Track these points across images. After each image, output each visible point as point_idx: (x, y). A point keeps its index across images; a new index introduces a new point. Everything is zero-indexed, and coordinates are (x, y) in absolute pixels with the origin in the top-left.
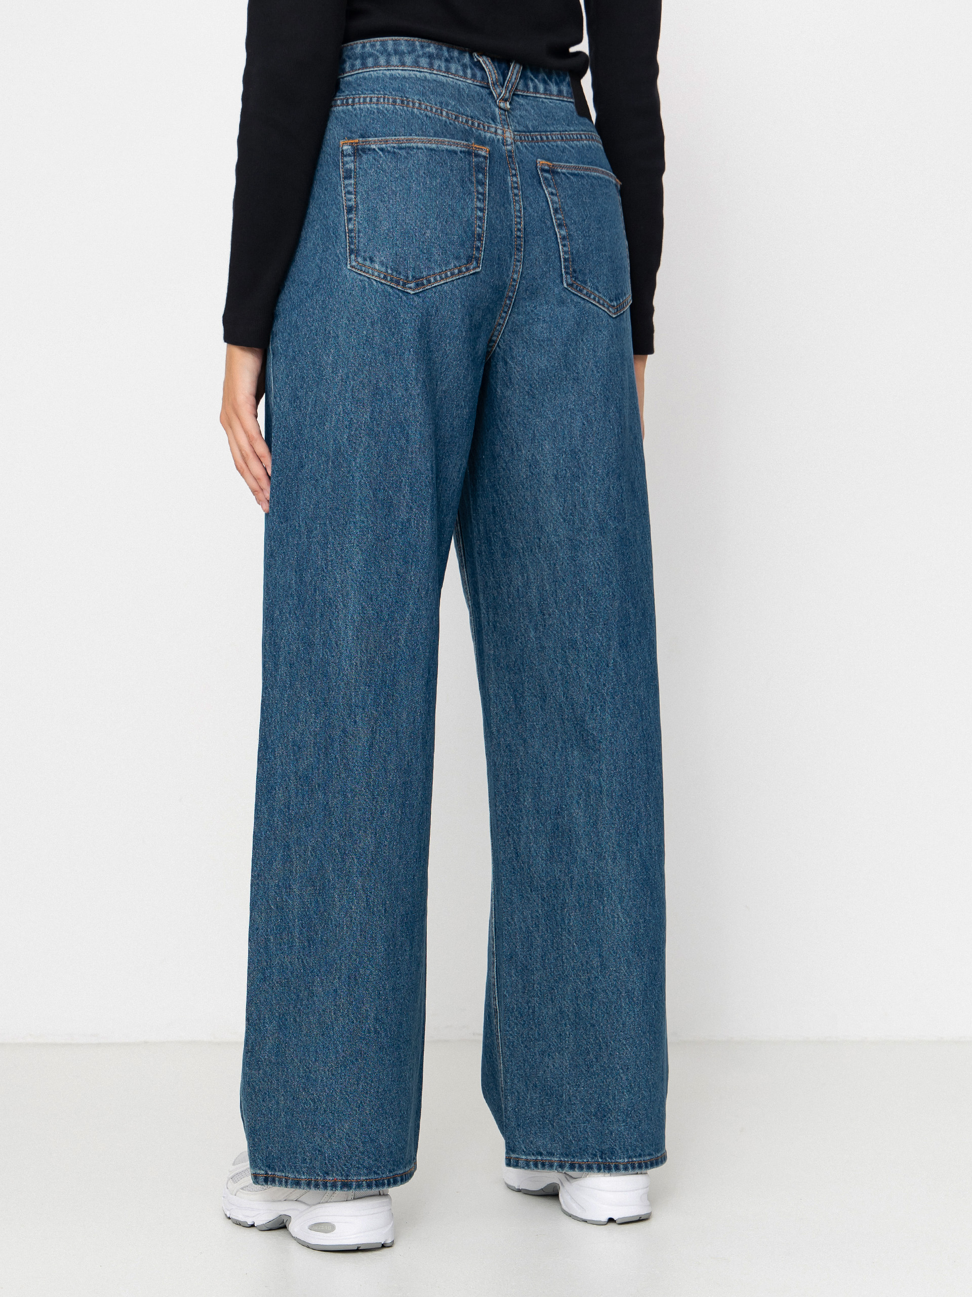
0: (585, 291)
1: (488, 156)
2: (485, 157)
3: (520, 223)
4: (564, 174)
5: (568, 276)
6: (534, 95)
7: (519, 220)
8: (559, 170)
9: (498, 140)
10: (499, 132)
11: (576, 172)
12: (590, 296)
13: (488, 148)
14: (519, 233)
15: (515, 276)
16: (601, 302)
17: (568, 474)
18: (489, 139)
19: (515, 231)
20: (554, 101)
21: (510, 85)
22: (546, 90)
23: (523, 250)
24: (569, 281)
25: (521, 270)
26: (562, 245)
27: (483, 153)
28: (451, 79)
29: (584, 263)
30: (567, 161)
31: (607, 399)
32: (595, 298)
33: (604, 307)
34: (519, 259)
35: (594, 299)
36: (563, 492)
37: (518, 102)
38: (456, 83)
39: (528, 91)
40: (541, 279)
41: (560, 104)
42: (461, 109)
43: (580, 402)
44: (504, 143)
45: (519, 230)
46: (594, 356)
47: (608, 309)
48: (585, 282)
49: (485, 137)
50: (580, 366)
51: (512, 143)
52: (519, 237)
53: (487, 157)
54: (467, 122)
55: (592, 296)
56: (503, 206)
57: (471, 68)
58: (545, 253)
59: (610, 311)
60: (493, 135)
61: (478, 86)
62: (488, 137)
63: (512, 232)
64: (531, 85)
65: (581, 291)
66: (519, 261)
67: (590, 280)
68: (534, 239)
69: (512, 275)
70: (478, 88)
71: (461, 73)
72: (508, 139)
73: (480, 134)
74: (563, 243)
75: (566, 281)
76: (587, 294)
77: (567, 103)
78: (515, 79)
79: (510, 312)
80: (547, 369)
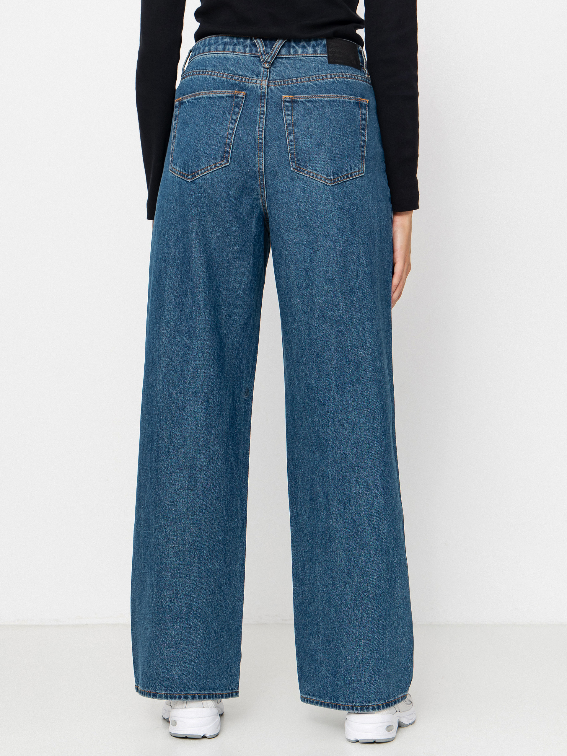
0: (306, 172)
1: (244, 97)
2: (242, 98)
3: (262, 135)
4: (302, 102)
5: (294, 163)
6: (294, 56)
7: (260, 133)
8: (299, 100)
9: (257, 87)
10: (258, 82)
11: (311, 99)
12: (310, 175)
13: (244, 93)
14: (260, 141)
15: (260, 166)
16: (319, 177)
17: (304, 284)
18: (251, 88)
19: (258, 140)
20: (309, 57)
21: (273, 53)
22: (303, 52)
23: (263, 150)
24: (294, 166)
25: (263, 162)
26: (289, 145)
27: (241, 96)
28: (236, 55)
29: (305, 154)
30: (308, 93)
31: (325, 237)
32: (314, 175)
33: (321, 180)
34: (262, 156)
35: (313, 176)
36: (301, 295)
37: (281, 62)
38: (238, 57)
39: (289, 55)
40: (278, 166)
41: (314, 59)
42: (236, 72)
43: (309, 240)
44: (261, 88)
45: (261, 139)
46: (316, 211)
47: (325, 181)
48: (306, 167)
49: (248, 86)
50: (308, 218)
51: (265, 88)
52: (261, 143)
53: (244, 98)
54: (238, 79)
55: (311, 174)
56: (251, 125)
57: (250, 47)
58: (278, 151)
59: (326, 182)
60: (254, 85)
61: (253, 56)
62: (250, 86)
63: (255, 140)
64: (292, 50)
65: (303, 172)
66: (261, 157)
67: (310, 165)
68: (271, 143)
69: (258, 166)
70: (252, 58)
71: (242, 51)
72: (263, 86)
73: (245, 85)
74: (290, 144)
75: (292, 166)
76: (307, 173)
77: (320, 58)
78: (277, 49)
79: (265, 187)
80: (287, 220)
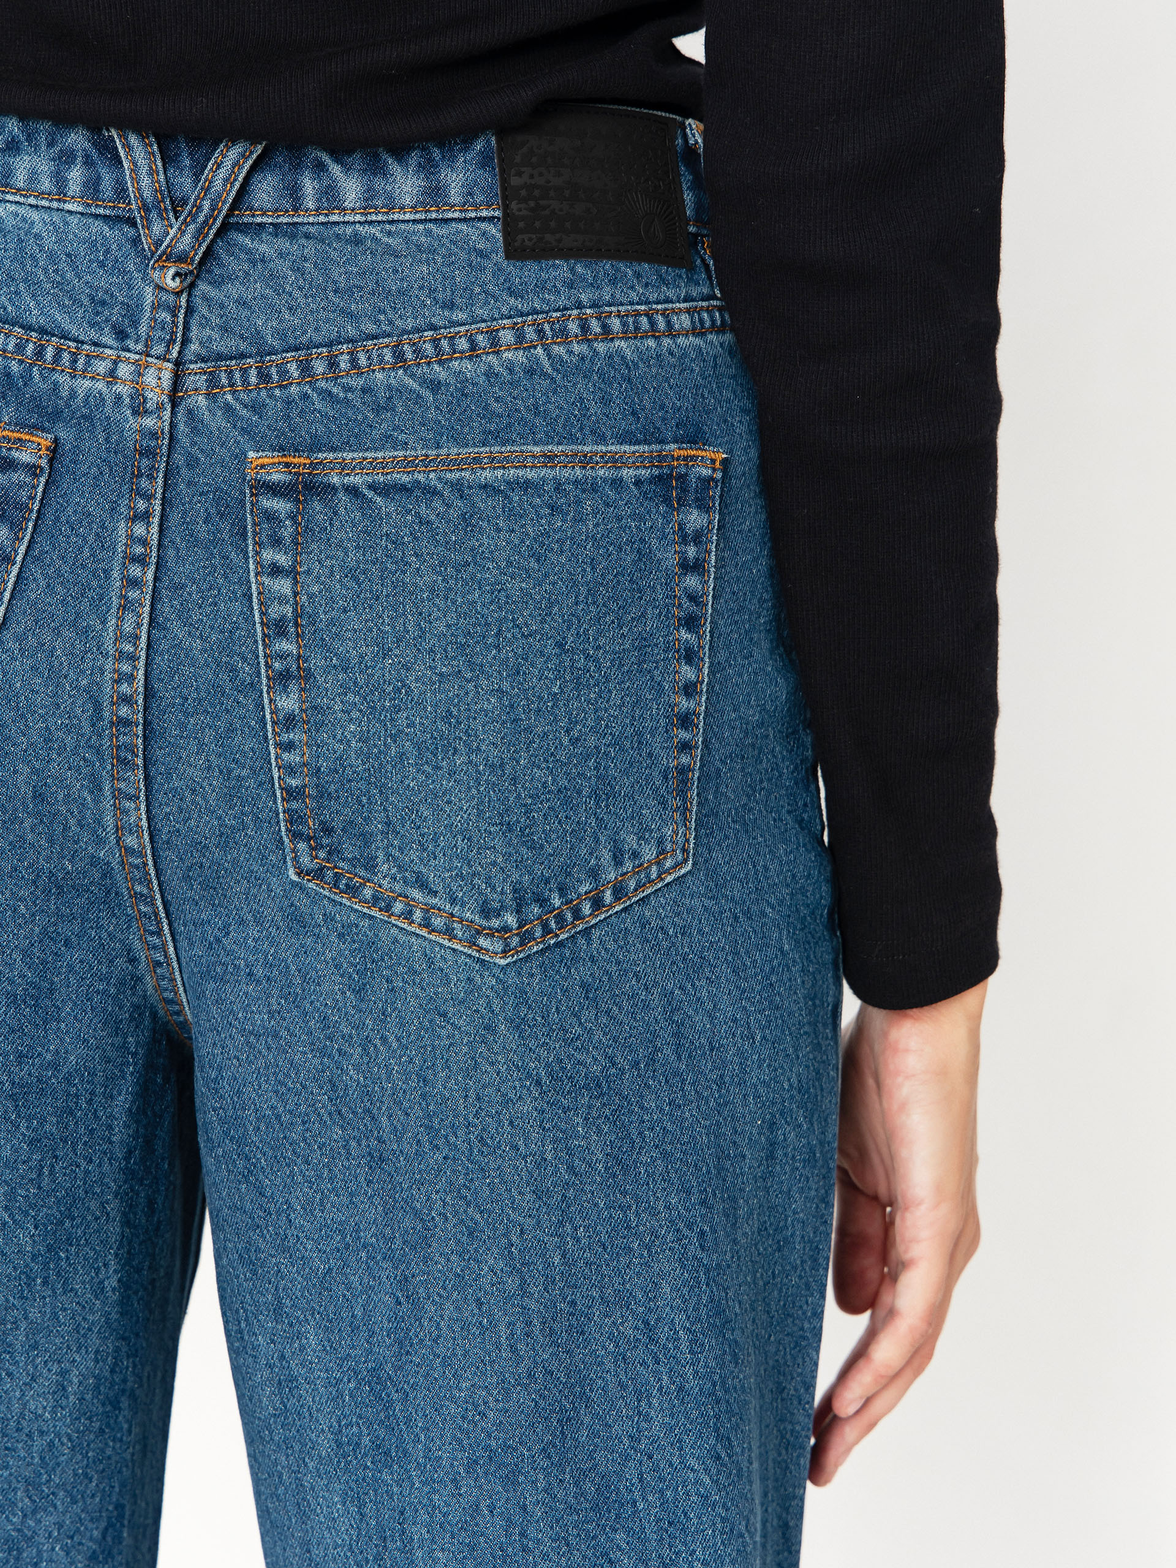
0: (368, 893)
1: (43, 463)
2: (33, 470)
3: (131, 678)
4: (353, 491)
5: (302, 846)
6: (322, 219)
7: (126, 668)
8: (336, 480)
9: (119, 398)
10: (124, 370)
11: (405, 479)
12: (388, 908)
13: (45, 440)
14: (124, 711)
15: (131, 841)
16: (438, 922)
17: (366, 1440)
18: (86, 401)
19: (113, 703)
20: (403, 226)
22: (369, 195)
23: (140, 762)
24: (305, 860)
25: (144, 823)
26: (277, 745)
27: (25, 457)
28: (12, 208)
29: (364, 800)
30: (388, 440)
31: (471, 1234)
32: (410, 913)
33: (452, 937)
34: (132, 791)
35: (408, 915)
37: (249, 252)
38: (24, 220)
39: (296, 210)
40: (224, 847)
41: (429, 233)
42: (10, 308)
44: (139, 409)
45: (127, 700)
46: (424, 1096)
47: (473, 944)
48: (370, 865)
49: (73, 394)
50: (384, 1120)
51: (160, 407)
52: (127, 723)
53: (42, 469)
54: (20, 348)
55: (398, 907)
56: (74, 624)
57: (88, 162)
58: (221, 772)
59: (480, 949)
60: (101, 385)
61: (105, 218)
62: (81, 393)
63: (98, 707)
64: (309, 186)
65: (352, 891)
66: (130, 798)
67: (388, 855)
68: (182, 726)
69: (118, 840)
70: (97, 226)
71: (46, 184)
72: (150, 395)
73: (56, 384)
74: (285, 737)
75: (295, 859)
76: (376, 899)
77: (463, 227)
78: (226, 180)
79: (166, 927)
80: (278, 1117)
